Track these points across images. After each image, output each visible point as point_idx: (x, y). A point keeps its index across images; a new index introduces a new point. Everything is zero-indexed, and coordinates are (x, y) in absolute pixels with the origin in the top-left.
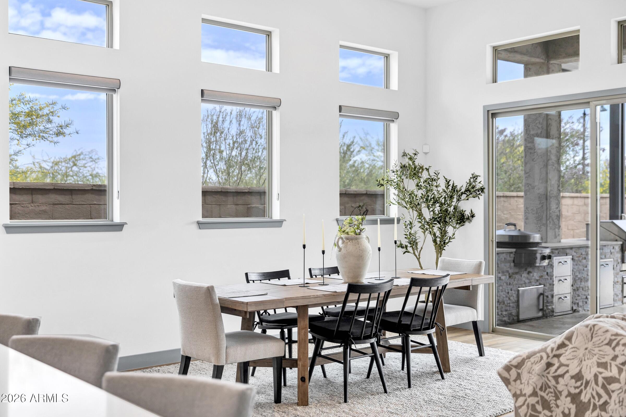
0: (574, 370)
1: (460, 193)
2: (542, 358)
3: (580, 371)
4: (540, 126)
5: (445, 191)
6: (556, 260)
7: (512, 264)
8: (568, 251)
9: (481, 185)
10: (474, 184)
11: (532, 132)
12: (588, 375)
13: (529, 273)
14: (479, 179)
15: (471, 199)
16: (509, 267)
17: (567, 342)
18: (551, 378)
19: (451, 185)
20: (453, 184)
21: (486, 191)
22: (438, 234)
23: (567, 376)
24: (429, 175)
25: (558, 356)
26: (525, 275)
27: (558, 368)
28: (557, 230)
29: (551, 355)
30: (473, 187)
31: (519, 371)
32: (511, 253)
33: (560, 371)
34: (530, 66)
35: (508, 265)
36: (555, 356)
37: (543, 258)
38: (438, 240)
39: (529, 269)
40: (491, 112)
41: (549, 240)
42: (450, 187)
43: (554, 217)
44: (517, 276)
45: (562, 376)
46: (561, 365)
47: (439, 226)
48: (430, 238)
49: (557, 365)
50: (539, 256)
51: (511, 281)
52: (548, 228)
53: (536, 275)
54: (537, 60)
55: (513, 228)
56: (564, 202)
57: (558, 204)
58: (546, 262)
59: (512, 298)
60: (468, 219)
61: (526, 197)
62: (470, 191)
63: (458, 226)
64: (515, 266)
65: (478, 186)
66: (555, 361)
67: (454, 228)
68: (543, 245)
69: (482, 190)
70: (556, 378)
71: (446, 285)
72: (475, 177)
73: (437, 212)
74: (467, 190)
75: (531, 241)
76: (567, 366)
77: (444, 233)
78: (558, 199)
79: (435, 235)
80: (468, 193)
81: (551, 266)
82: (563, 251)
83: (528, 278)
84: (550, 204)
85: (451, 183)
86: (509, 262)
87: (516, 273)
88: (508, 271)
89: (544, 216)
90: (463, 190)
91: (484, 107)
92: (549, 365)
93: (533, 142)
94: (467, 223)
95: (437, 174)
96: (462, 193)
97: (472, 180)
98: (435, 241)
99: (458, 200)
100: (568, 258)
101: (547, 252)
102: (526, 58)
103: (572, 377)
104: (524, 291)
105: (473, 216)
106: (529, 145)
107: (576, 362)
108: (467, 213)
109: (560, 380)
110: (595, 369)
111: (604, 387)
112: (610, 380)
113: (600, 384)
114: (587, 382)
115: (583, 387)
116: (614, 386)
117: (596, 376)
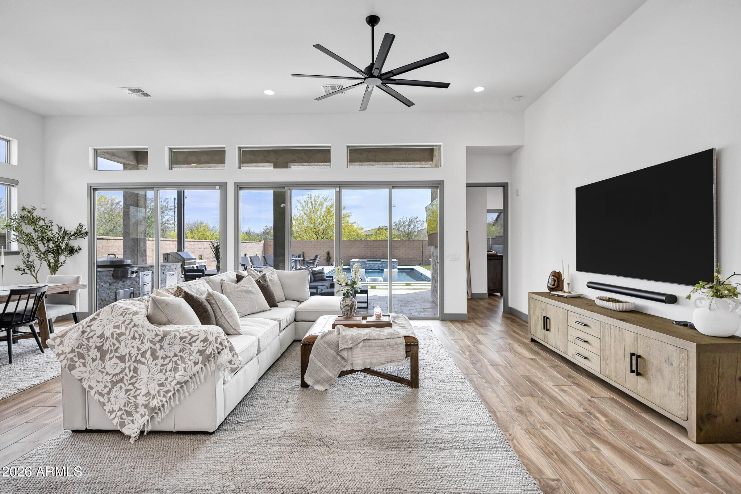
0: (99, 333)
1: (69, 236)
2: (79, 328)
3: (103, 332)
4: (133, 200)
5: (58, 234)
6: (141, 274)
7: (112, 277)
8: (149, 268)
9: (86, 231)
10: (80, 230)
11: (128, 203)
12: (108, 334)
13: (123, 282)
14: (84, 227)
15: (78, 239)
16: (110, 279)
17: (96, 317)
18: (84, 340)
19: (63, 230)
20: (65, 229)
21: (89, 234)
22: (52, 260)
23: (95, 337)
24: (45, 223)
25: (90, 326)
26: (120, 283)
27: (89, 333)
28: (144, 257)
29: (85, 326)
30: (80, 232)
32: (111, 271)
33: (90, 335)
34: (127, 166)
35: (108, 278)
36: (88, 326)
37: (132, 273)
38: (52, 264)
39: (124, 280)
40: (92, 188)
41: (139, 263)
42: (62, 231)
43: (142, 251)
44: (115, 284)
45: (92, 337)
46: (92, 331)
47: (53, 256)
48: (45, 264)
49: (89, 331)
50: (129, 272)
51: (111, 287)
52: (139, 256)
53: (128, 282)
54: (131, 163)
55: (113, 256)
56: (148, 242)
57: (145, 243)
58: (135, 275)
59: (111, 297)
60: (76, 251)
61: (124, 240)
62: (77, 234)
63: (69, 255)
64: (113, 278)
65: (83, 231)
66: (88, 329)
67: (66, 257)
68: (133, 266)
69: (87, 233)
70: (88, 339)
71: (45, 292)
72: (81, 226)
73: (51, 247)
74: (75, 234)
75: (125, 263)
76: (95, 331)
77: (57, 261)
78: (145, 241)
79: (49, 261)
80: (76, 235)
81: (138, 277)
82: (146, 268)
83: (122, 285)
84: (139, 243)
85: (63, 229)
86: (110, 276)
87: (115, 282)
88: (108, 282)
89: (136, 250)
90: (72, 233)
91: (88, 184)
92: (84, 332)
93: (129, 208)
94: (76, 254)
95: (51, 222)
96: (72, 235)
97: (79, 227)
98: (49, 265)
99: (69, 239)
100: (150, 273)
101: (135, 269)
102: (123, 161)
103: (98, 337)
104: (119, 292)
105: (80, 249)
106: (126, 210)
107: (101, 328)
108: (76, 247)
109: (91, 340)
110: (112, 330)
111: (117, 339)
112: (120, 335)
113: (115, 338)
114: (107, 338)
115: (104, 341)
116: (123, 338)
117: (112, 334)
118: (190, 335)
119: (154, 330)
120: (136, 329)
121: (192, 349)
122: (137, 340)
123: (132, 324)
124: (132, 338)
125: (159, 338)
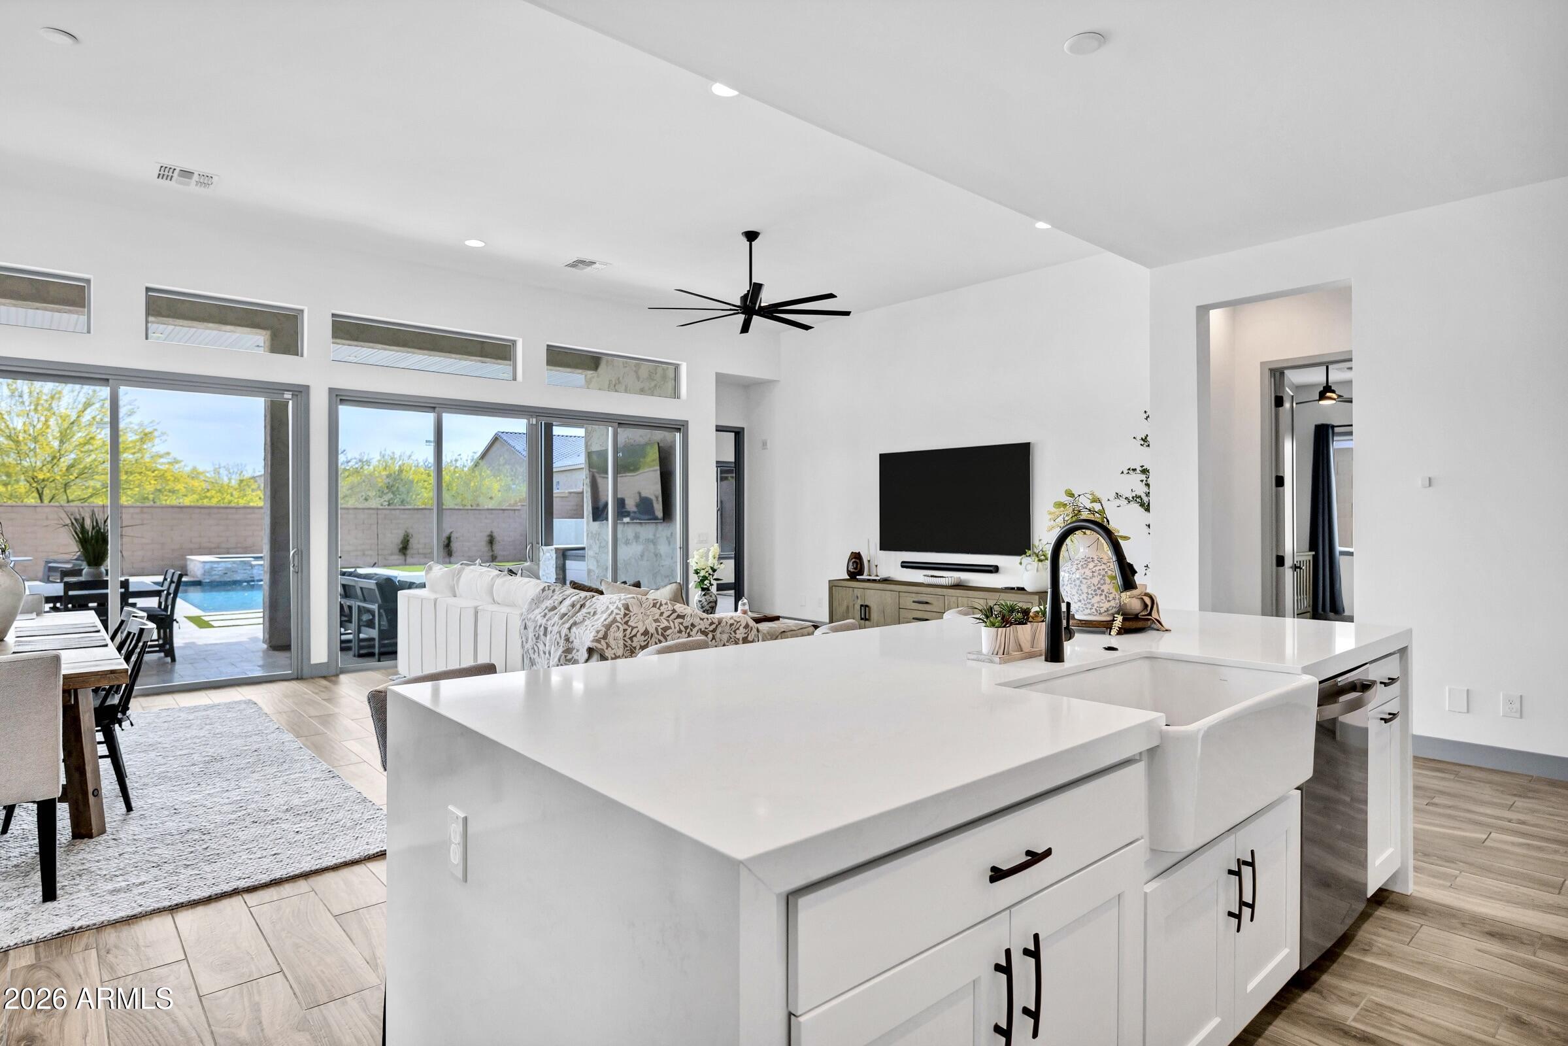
0: (642, 631)
2: (618, 627)
3: (646, 628)
12: (652, 630)
18: (628, 640)
27: (632, 630)
31: (607, 641)
33: (633, 633)
45: (635, 635)
46: (633, 628)
49: (630, 629)
70: (631, 638)
76: (637, 627)
103: (642, 635)
109: (634, 638)
110: (654, 625)
111: (662, 635)
112: (666, 629)
113: (660, 634)
114: (652, 635)
115: (649, 639)
116: (669, 632)
117: (656, 629)
118: (735, 621)
119: (709, 618)
120: (680, 620)
121: (737, 636)
122: (683, 633)
123: (675, 615)
124: (678, 632)
125: (714, 626)
